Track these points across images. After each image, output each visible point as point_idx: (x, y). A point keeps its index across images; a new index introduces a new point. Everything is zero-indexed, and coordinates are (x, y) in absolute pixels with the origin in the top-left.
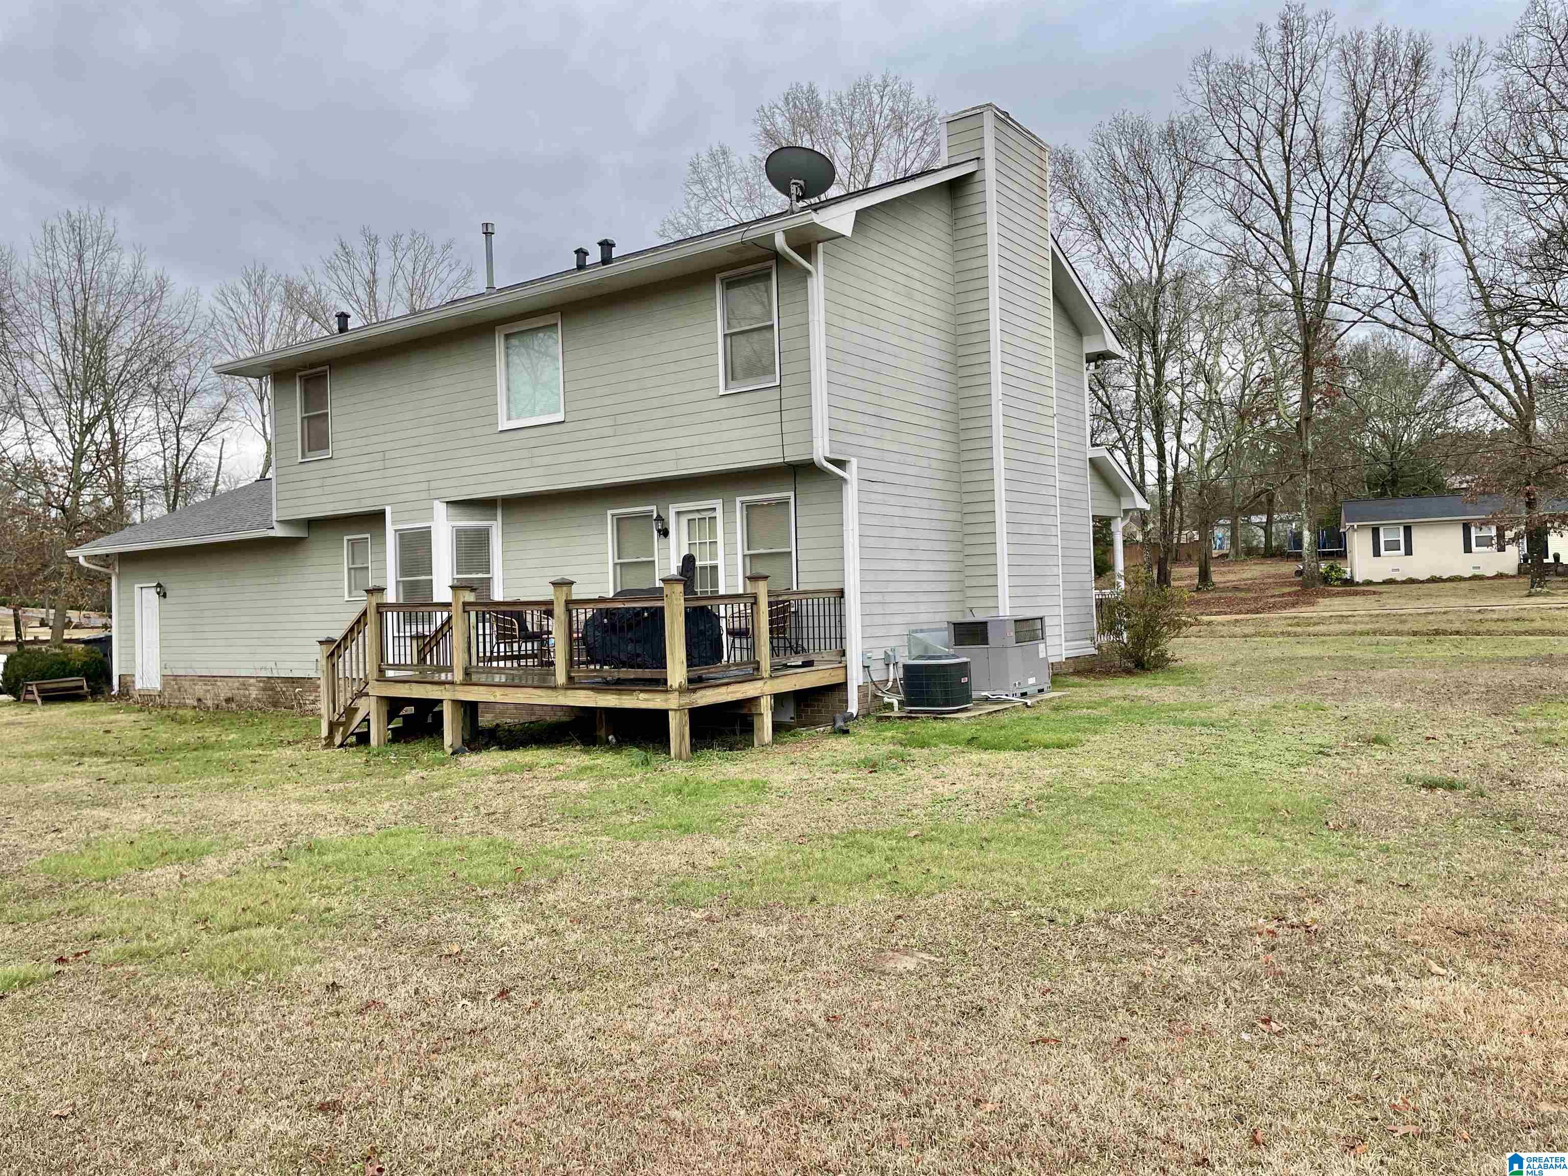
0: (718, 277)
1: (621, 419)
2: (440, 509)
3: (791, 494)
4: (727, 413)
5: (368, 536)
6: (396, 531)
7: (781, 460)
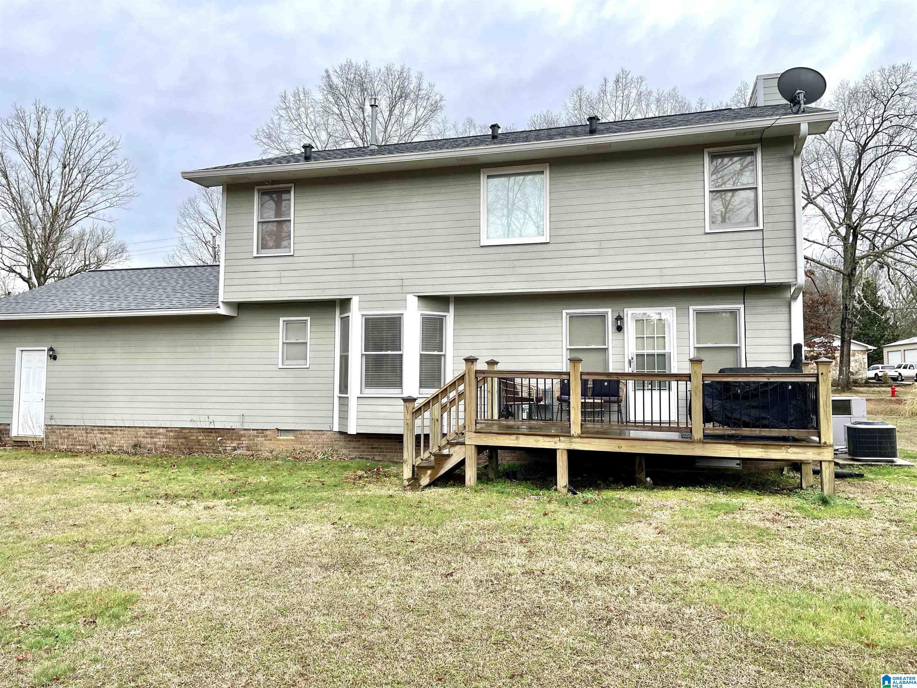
0: (706, 151)
1: (605, 245)
2: (412, 301)
3: (742, 306)
4: (709, 246)
5: (309, 318)
6: (363, 315)
7: (763, 282)
